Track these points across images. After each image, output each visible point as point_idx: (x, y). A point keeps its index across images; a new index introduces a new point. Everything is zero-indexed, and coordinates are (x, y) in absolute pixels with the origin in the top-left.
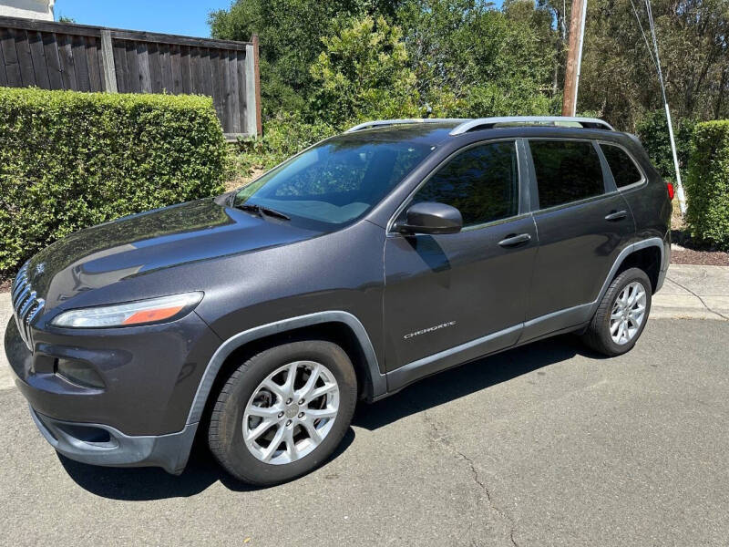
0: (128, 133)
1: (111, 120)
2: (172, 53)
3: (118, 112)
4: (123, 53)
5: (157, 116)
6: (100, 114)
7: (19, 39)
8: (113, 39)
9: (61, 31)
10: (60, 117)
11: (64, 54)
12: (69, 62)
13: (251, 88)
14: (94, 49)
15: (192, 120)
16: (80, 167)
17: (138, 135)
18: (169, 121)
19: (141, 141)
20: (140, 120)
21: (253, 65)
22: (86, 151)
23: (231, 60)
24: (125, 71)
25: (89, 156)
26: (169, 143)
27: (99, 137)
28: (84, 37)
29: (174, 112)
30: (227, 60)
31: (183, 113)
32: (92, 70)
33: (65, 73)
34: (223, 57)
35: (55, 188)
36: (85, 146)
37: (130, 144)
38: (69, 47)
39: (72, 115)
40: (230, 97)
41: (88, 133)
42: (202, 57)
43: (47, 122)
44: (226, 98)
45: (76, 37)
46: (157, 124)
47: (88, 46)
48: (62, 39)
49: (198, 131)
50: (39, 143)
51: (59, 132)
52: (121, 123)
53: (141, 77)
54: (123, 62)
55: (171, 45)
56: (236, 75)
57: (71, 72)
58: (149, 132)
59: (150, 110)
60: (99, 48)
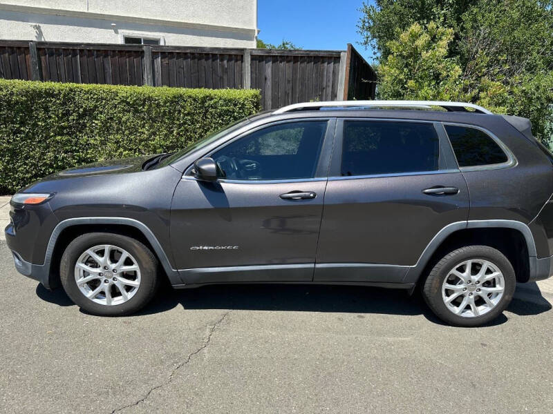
0: (200, 113)
1: (191, 105)
2: (288, 62)
3: (194, 100)
4: (256, 63)
5: (216, 103)
6: (185, 101)
7: (200, 59)
8: (251, 55)
9: (222, 53)
10: (165, 103)
11: (222, 66)
12: (225, 71)
13: (341, 83)
14: (239, 62)
15: (235, 105)
16: (175, 132)
17: (205, 114)
18: (222, 106)
19: (206, 118)
20: (207, 104)
21: (345, 66)
22: (178, 122)
23: (329, 63)
24: (256, 74)
25: (180, 126)
26: (222, 120)
27: (185, 115)
28: (235, 55)
29: (225, 100)
30: (326, 64)
31: (230, 101)
32: (237, 75)
33: (221, 78)
34: (323, 62)
35: (163, 143)
36: (178, 120)
37: (200, 119)
38: (225, 62)
39: (172, 102)
40: (325, 90)
41: (180, 111)
42: (308, 63)
43: (158, 105)
44: (322, 91)
45: (230, 55)
46: (216, 108)
47: (237, 61)
48: (222, 57)
49: (239, 113)
50: (156, 117)
51: (165, 112)
52: (196, 107)
53: (266, 79)
54: (256, 70)
55: (287, 57)
56: (331, 75)
57: (225, 77)
58: (211, 113)
59: (212, 99)
60: (242, 62)
